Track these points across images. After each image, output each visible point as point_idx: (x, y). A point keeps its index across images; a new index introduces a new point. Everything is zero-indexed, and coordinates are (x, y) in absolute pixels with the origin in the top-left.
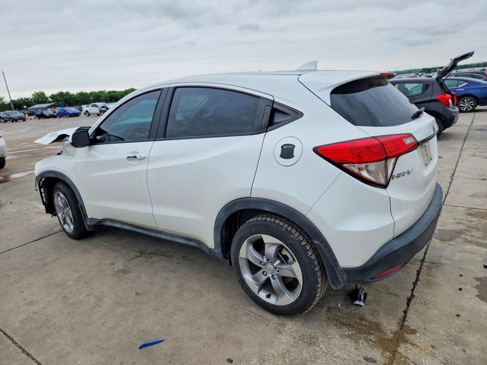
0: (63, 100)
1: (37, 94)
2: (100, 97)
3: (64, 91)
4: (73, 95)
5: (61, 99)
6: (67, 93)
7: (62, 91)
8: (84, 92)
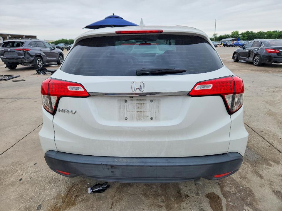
0: (247, 36)
1: (235, 33)
2: (272, 35)
3: (250, 31)
4: (255, 33)
5: (247, 35)
6: (251, 32)
7: (249, 31)
8: (262, 31)
